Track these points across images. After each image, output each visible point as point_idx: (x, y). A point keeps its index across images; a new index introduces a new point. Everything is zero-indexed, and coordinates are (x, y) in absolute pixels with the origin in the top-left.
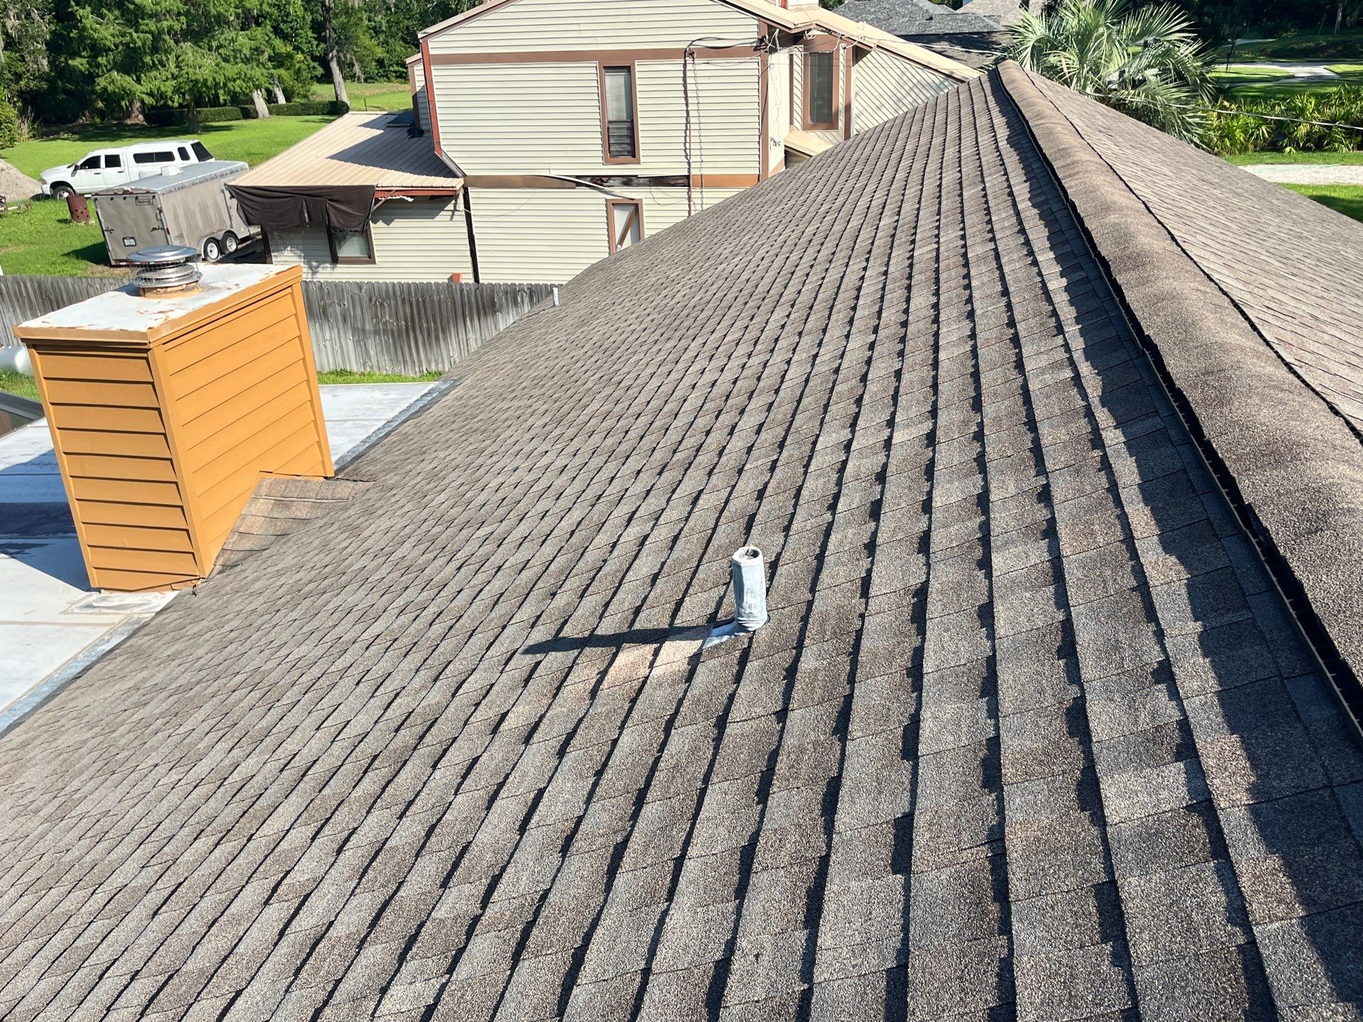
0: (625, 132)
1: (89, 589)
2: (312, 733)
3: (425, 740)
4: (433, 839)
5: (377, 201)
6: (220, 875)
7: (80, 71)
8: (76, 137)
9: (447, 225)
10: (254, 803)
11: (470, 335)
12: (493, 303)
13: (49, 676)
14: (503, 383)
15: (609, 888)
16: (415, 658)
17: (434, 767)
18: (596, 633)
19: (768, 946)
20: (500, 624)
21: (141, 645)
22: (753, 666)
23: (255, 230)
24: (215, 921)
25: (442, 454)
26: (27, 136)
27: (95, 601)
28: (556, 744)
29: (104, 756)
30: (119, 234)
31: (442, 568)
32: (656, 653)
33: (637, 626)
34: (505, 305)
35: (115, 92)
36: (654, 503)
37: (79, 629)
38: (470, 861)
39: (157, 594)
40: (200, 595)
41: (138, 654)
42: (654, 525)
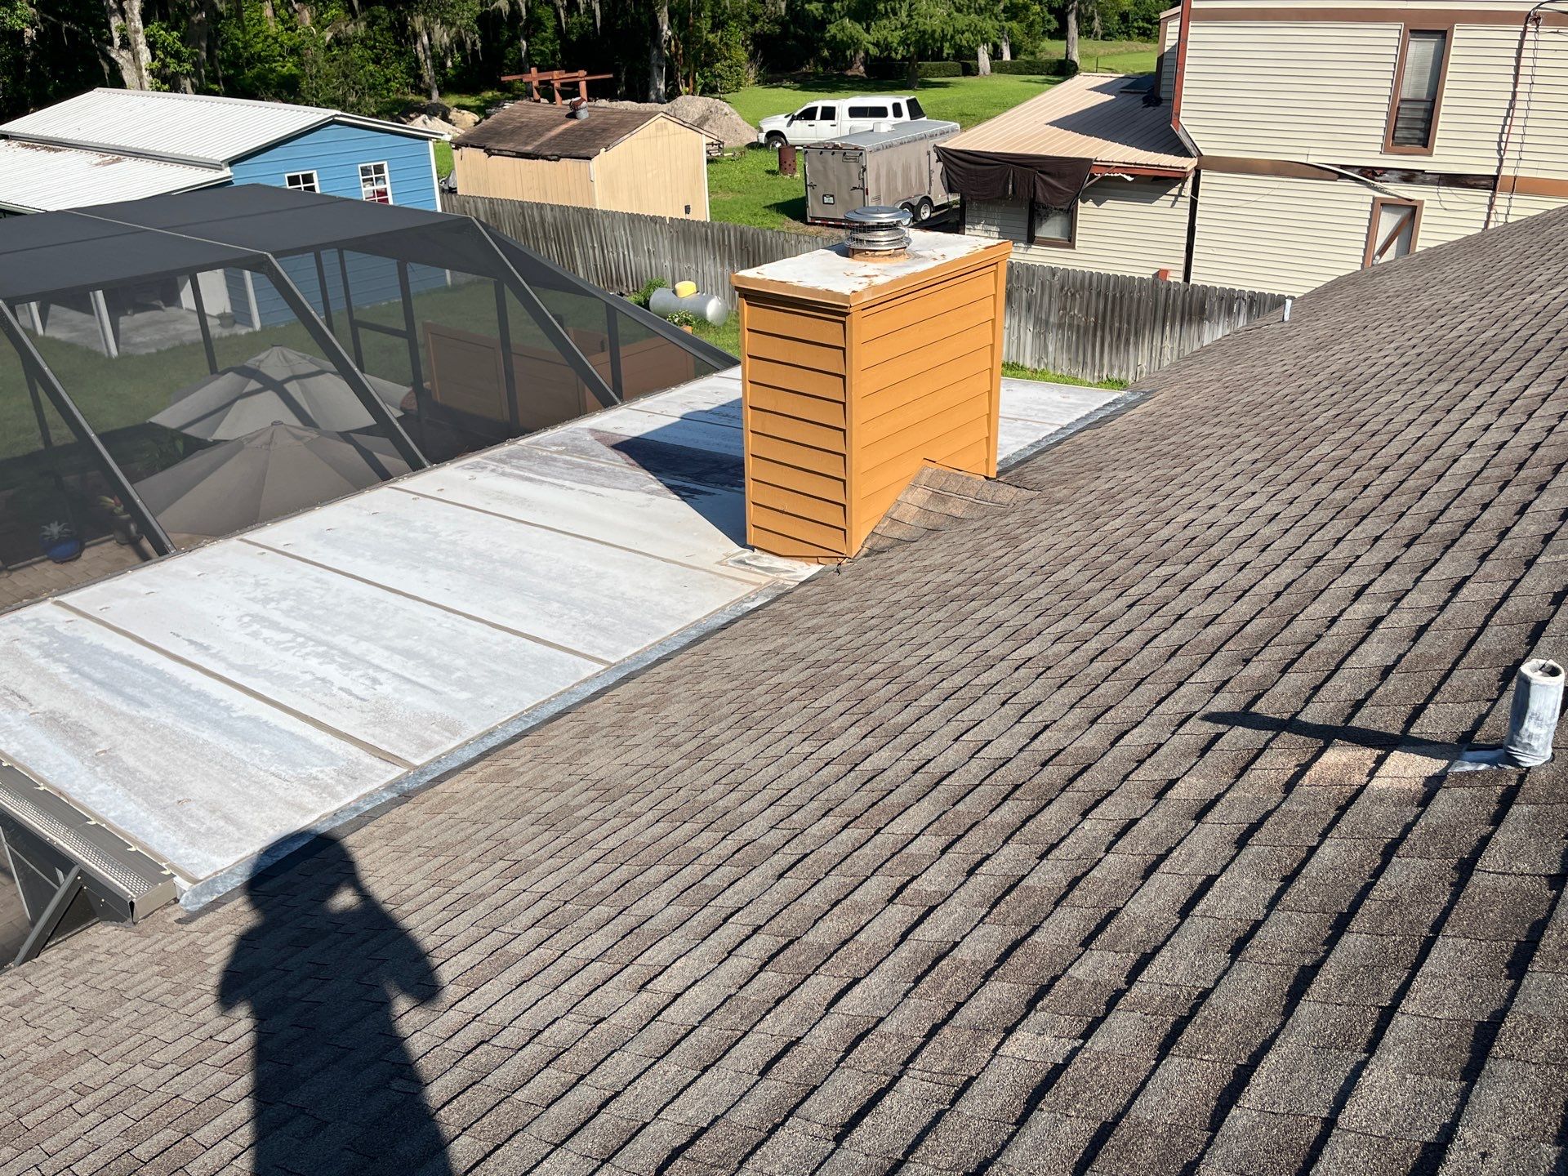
0: (1420, 115)
1: (744, 546)
2: (950, 743)
3: (1075, 784)
4: (1076, 892)
5: (1092, 176)
6: (846, 858)
7: (814, 17)
8: (798, 85)
9: (1167, 213)
10: (884, 797)
11: (1167, 343)
12: (1202, 309)
13: (698, 621)
14: (1206, 404)
15: (1289, 1011)
16: (1070, 693)
17: (1084, 815)
18: (1299, 717)
19: (1501, 1148)
20: (1176, 678)
21: (783, 611)
22: (1520, 811)
23: (956, 198)
24: (838, 902)
25: (1122, 475)
26: (752, 81)
27: (748, 558)
28: (1235, 831)
29: (742, 710)
30: (820, 190)
31: (1110, 601)
32: (1380, 761)
33: (1356, 722)
34: (1216, 313)
35: (842, 40)
36: (1394, 580)
37: (731, 582)
38: (1118, 928)
39: (803, 564)
40: (844, 574)
41: (779, 619)
42: (1393, 607)
